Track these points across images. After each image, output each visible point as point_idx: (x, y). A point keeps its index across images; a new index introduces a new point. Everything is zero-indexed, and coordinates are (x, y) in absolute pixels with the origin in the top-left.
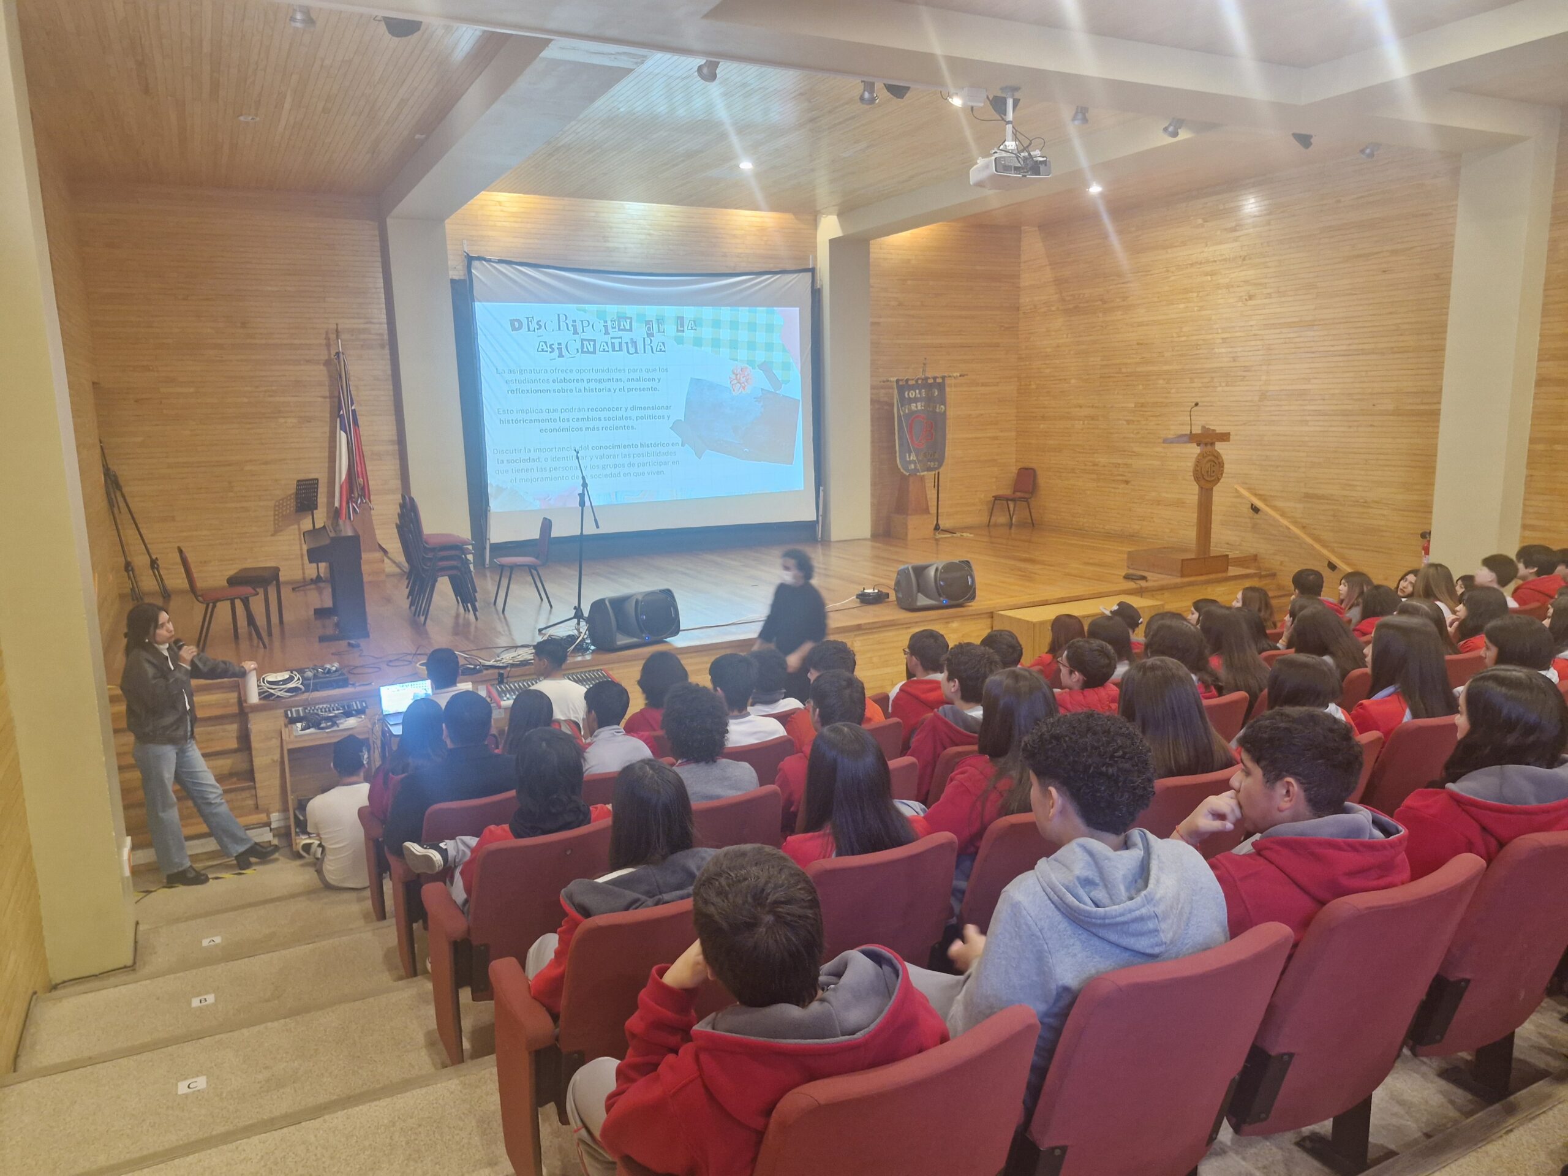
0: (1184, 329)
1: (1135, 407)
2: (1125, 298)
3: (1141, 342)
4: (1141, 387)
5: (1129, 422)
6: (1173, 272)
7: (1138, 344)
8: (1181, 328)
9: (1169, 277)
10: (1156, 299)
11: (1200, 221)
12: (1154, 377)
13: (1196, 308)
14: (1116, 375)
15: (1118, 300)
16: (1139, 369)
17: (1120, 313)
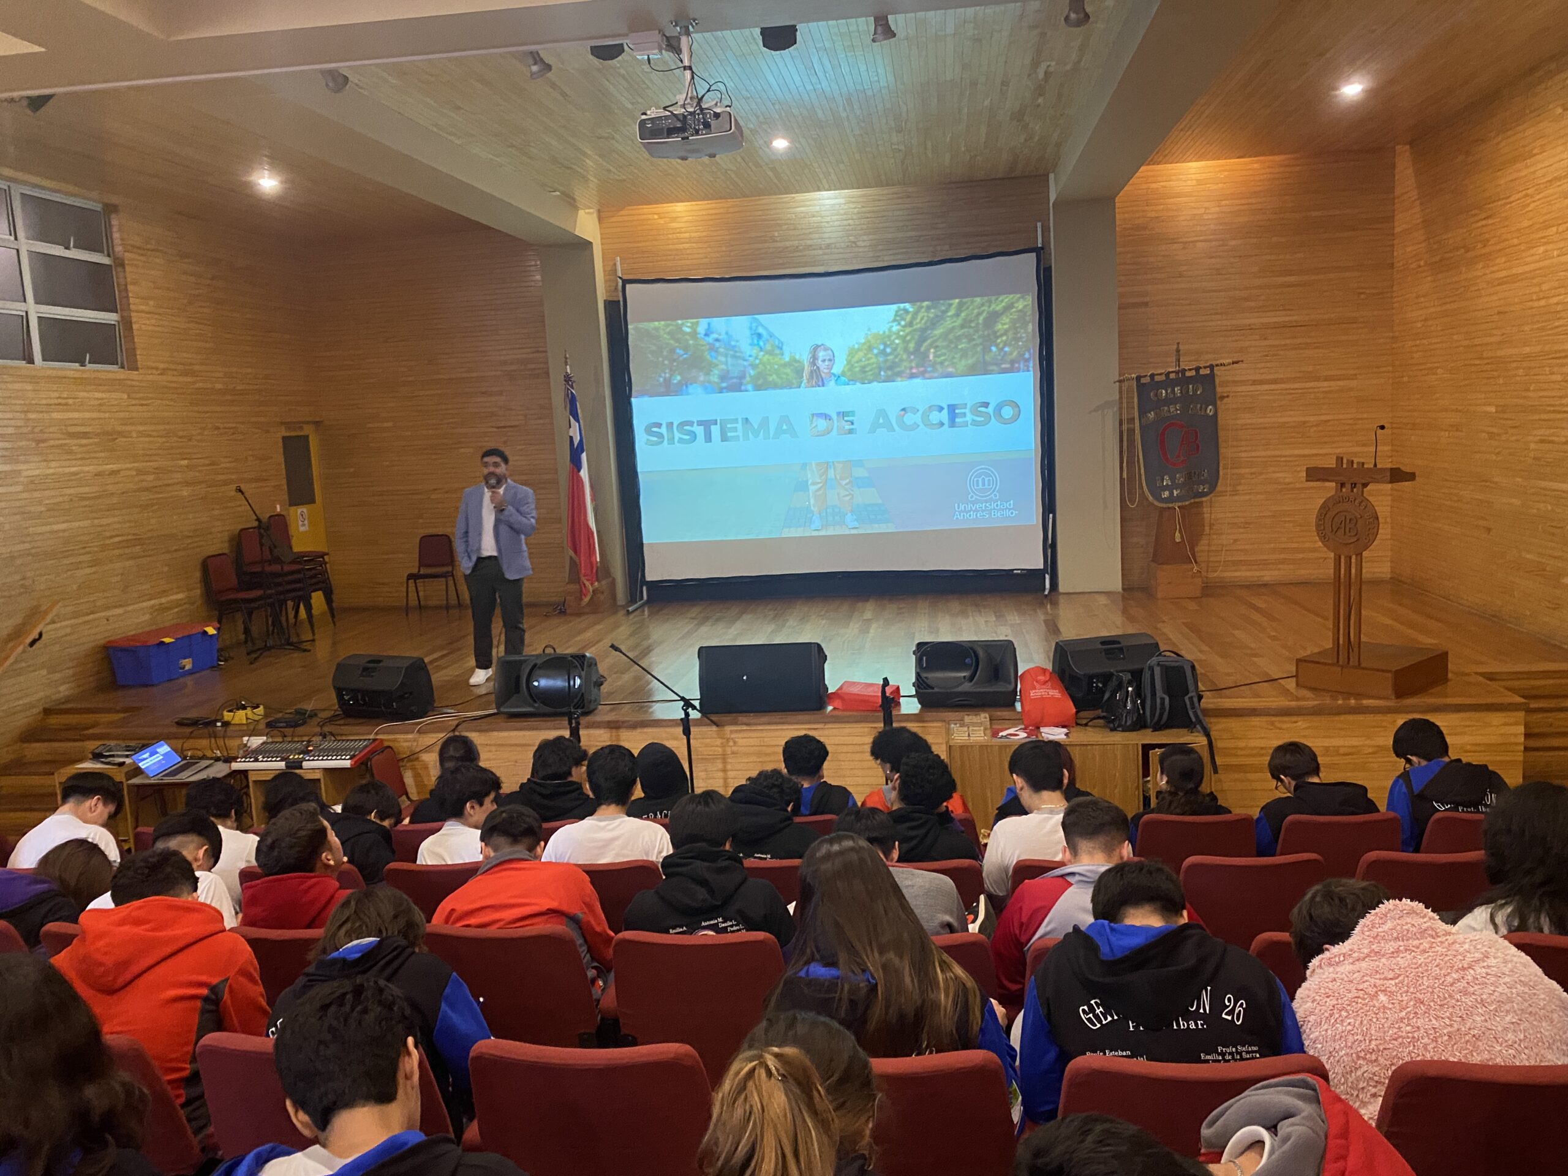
0: (1545, 287)
1: (1496, 412)
2: (1485, 243)
3: (1501, 309)
4: (1501, 381)
5: (1492, 436)
6: (1532, 196)
7: (1499, 313)
8: (1540, 285)
9: (1528, 205)
10: (1516, 241)
11: (1560, 110)
12: (1514, 365)
13: (1555, 253)
14: (1478, 362)
15: (1479, 245)
16: (1500, 353)
17: (1481, 265)
